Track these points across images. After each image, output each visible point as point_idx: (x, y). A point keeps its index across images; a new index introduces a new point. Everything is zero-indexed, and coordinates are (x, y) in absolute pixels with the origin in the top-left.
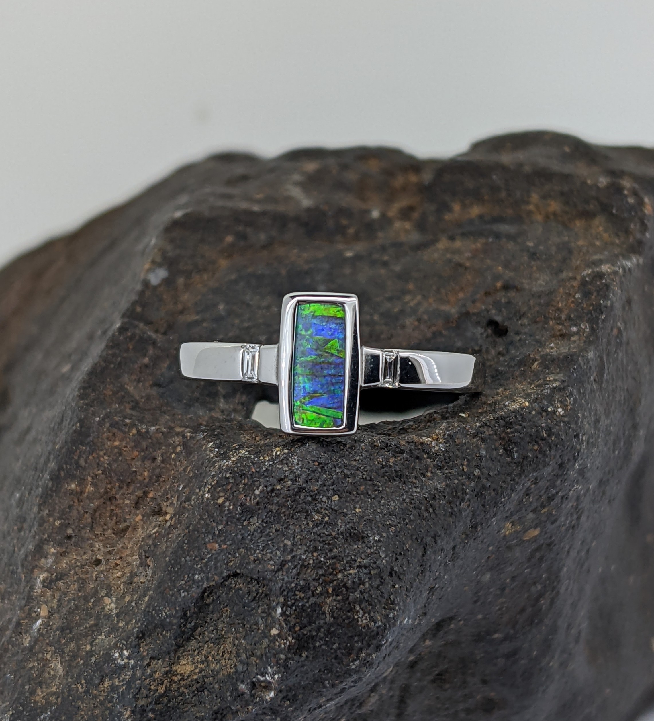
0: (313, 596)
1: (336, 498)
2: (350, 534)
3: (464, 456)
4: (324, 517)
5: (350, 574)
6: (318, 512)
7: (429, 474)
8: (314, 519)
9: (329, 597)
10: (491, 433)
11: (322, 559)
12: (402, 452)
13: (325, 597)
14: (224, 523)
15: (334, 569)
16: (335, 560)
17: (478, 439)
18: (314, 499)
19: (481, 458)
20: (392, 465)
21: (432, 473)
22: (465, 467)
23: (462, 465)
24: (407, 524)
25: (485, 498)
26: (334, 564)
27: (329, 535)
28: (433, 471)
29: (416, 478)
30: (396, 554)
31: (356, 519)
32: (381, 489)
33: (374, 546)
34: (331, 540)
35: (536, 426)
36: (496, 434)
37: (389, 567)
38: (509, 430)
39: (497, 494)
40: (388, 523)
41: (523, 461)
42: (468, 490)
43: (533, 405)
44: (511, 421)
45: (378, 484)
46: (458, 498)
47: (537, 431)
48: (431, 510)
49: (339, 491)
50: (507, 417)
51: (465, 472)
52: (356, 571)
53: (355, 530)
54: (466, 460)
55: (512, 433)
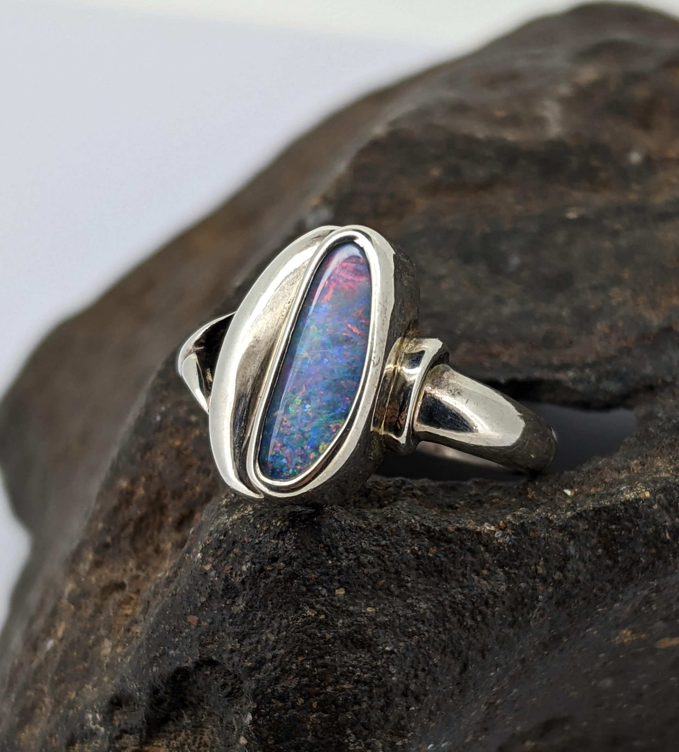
0: (293, 707)
1: (341, 592)
2: (352, 640)
3: (540, 553)
4: (319, 614)
5: (344, 690)
6: (312, 607)
7: (485, 572)
8: (305, 615)
9: (314, 713)
10: (587, 527)
11: (308, 666)
12: (449, 541)
13: (309, 712)
14: (207, 595)
15: (322, 681)
16: (324, 669)
17: (566, 533)
18: (308, 590)
19: (567, 558)
20: (431, 555)
21: (489, 570)
22: (538, 567)
23: (536, 564)
24: (440, 633)
25: (570, 607)
26: (323, 673)
27: (321, 638)
28: (492, 568)
29: (464, 575)
30: (416, 670)
31: (364, 620)
32: (409, 585)
33: (383, 658)
34: (323, 644)
35: (656, 525)
36: (594, 530)
37: (401, 686)
38: (614, 527)
39: (589, 603)
40: (410, 630)
41: (631, 567)
42: (540, 597)
43: (657, 497)
44: (618, 515)
45: (406, 578)
46: (526, 605)
47: (656, 532)
48: (479, 618)
49: (348, 583)
50: (613, 510)
51: (539, 574)
52: (351, 686)
53: (360, 634)
54: (542, 559)
55: (617, 530)
